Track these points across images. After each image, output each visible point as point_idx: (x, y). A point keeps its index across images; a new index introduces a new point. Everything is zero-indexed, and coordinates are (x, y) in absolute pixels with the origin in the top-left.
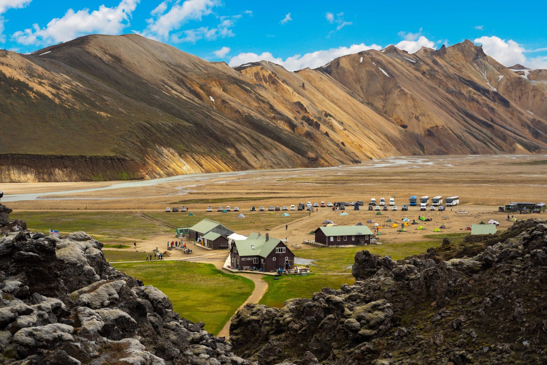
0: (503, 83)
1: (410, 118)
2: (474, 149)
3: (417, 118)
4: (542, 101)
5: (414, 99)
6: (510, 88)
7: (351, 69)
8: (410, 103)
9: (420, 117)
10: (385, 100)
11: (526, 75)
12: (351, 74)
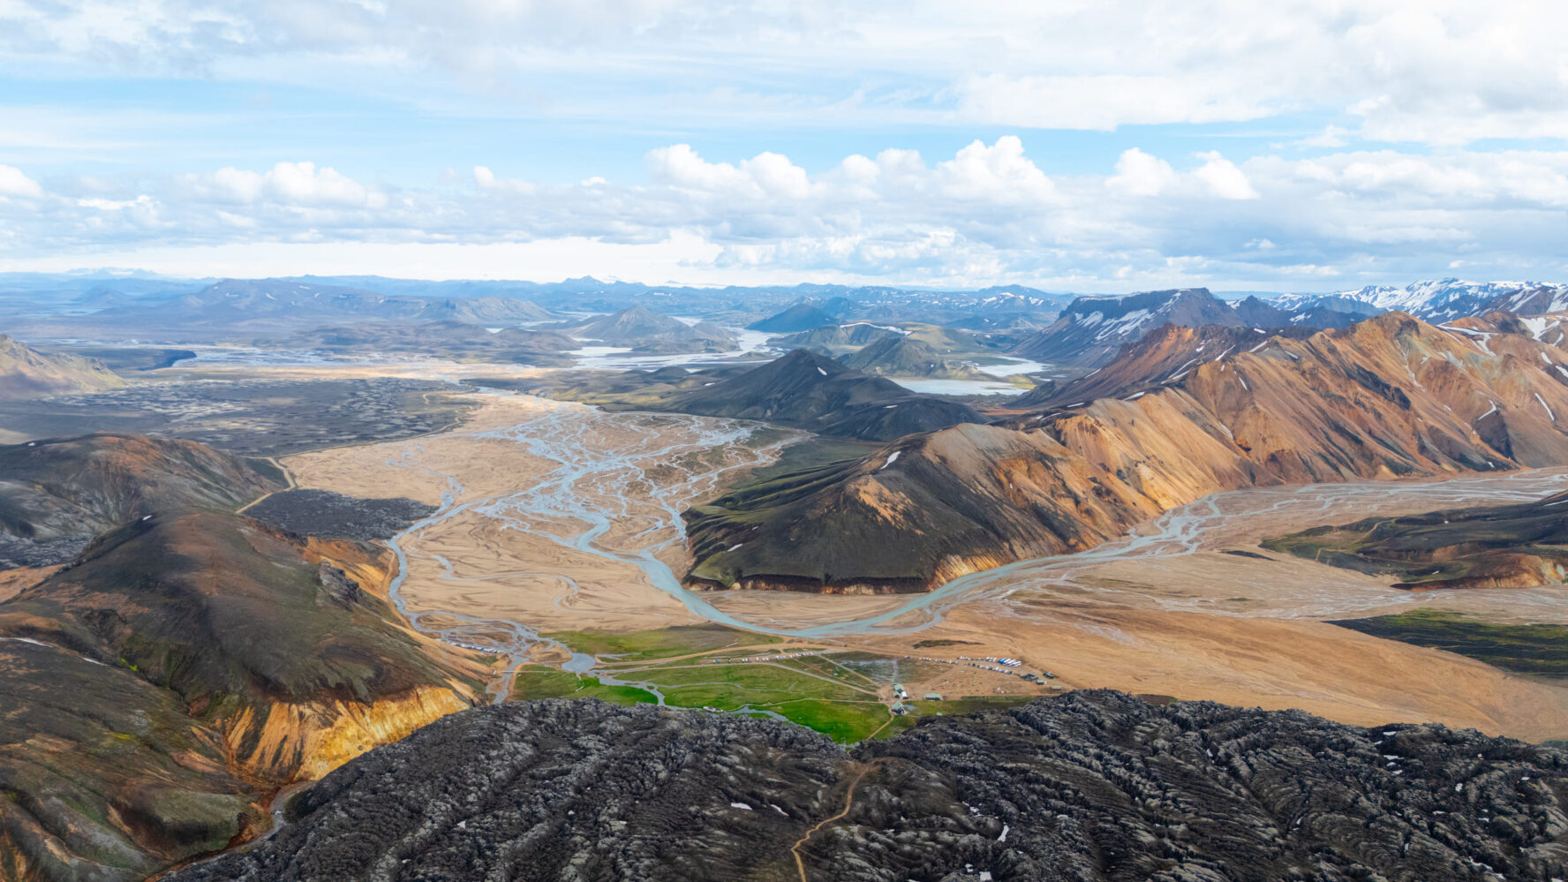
0: (1425, 368)
1: (1256, 440)
2: (1319, 477)
3: (1264, 440)
4: (1467, 393)
5: (1266, 418)
6: (1432, 375)
7: (1209, 379)
8: (1261, 422)
9: (1268, 440)
10: (1236, 417)
11: (1485, 340)
12: (1208, 385)
